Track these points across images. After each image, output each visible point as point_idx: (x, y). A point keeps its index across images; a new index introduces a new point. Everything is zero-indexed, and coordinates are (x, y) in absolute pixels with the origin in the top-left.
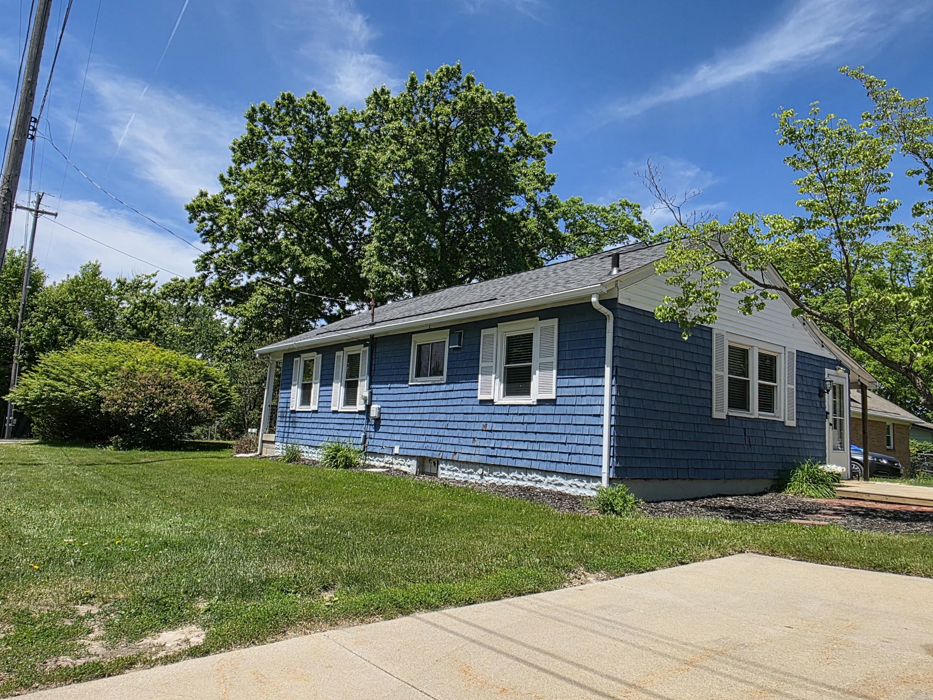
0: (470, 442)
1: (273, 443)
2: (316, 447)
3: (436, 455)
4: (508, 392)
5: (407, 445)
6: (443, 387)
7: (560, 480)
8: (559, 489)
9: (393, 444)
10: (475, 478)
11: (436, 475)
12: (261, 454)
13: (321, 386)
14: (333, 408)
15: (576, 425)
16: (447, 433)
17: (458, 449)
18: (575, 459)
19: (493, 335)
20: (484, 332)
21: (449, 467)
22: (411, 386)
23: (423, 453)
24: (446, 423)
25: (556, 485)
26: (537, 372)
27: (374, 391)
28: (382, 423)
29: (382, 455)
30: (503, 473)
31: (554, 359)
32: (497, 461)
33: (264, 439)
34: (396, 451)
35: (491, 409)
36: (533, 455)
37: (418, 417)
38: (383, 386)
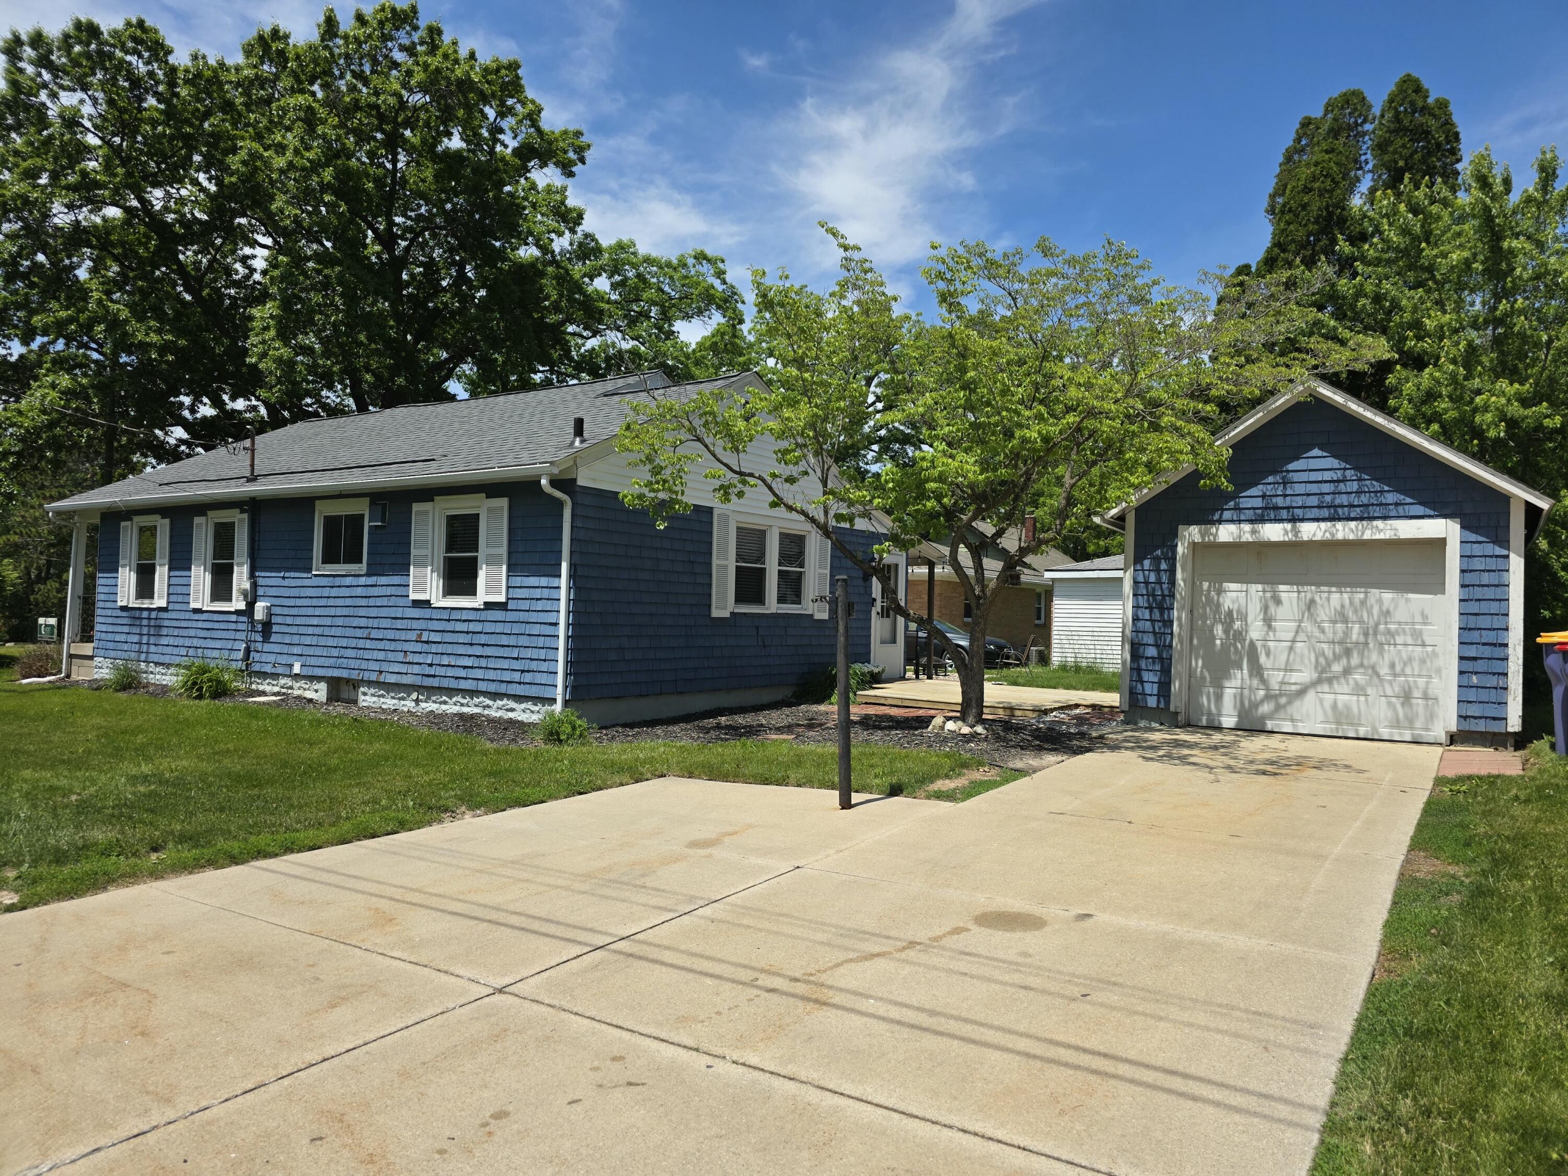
0: (400, 657)
1: (91, 658)
2: (168, 666)
3: (354, 675)
4: (450, 590)
5: (313, 661)
6: (363, 581)
7: (512, 704)
8: (511, 715)
9: (290, 660)
10: (408, 705)
11: (355, 702)
12: (68, 676)
13: (170, 569)
14: (193, 605)
15: (530, 635)
16: (368, 644)
17: (385, 666)
18: (528, 677)
19: (428, 512)
20: (416, 507)
21: (372, 691)
22: (316, 576)
23: (336, 673)
24: (367, 631)
25: (508, 710)
26: (484, 566)
27: (261, 581)
28: (275, 628)
29: (275, 676)
30: (444, 698)
31: (503, 550)
32: (435, 682)
33: (72, 652)
34: (297, 669)
35: (426, 613)
36: (479, 674)
37: (328, 621)
38: (273, 574)
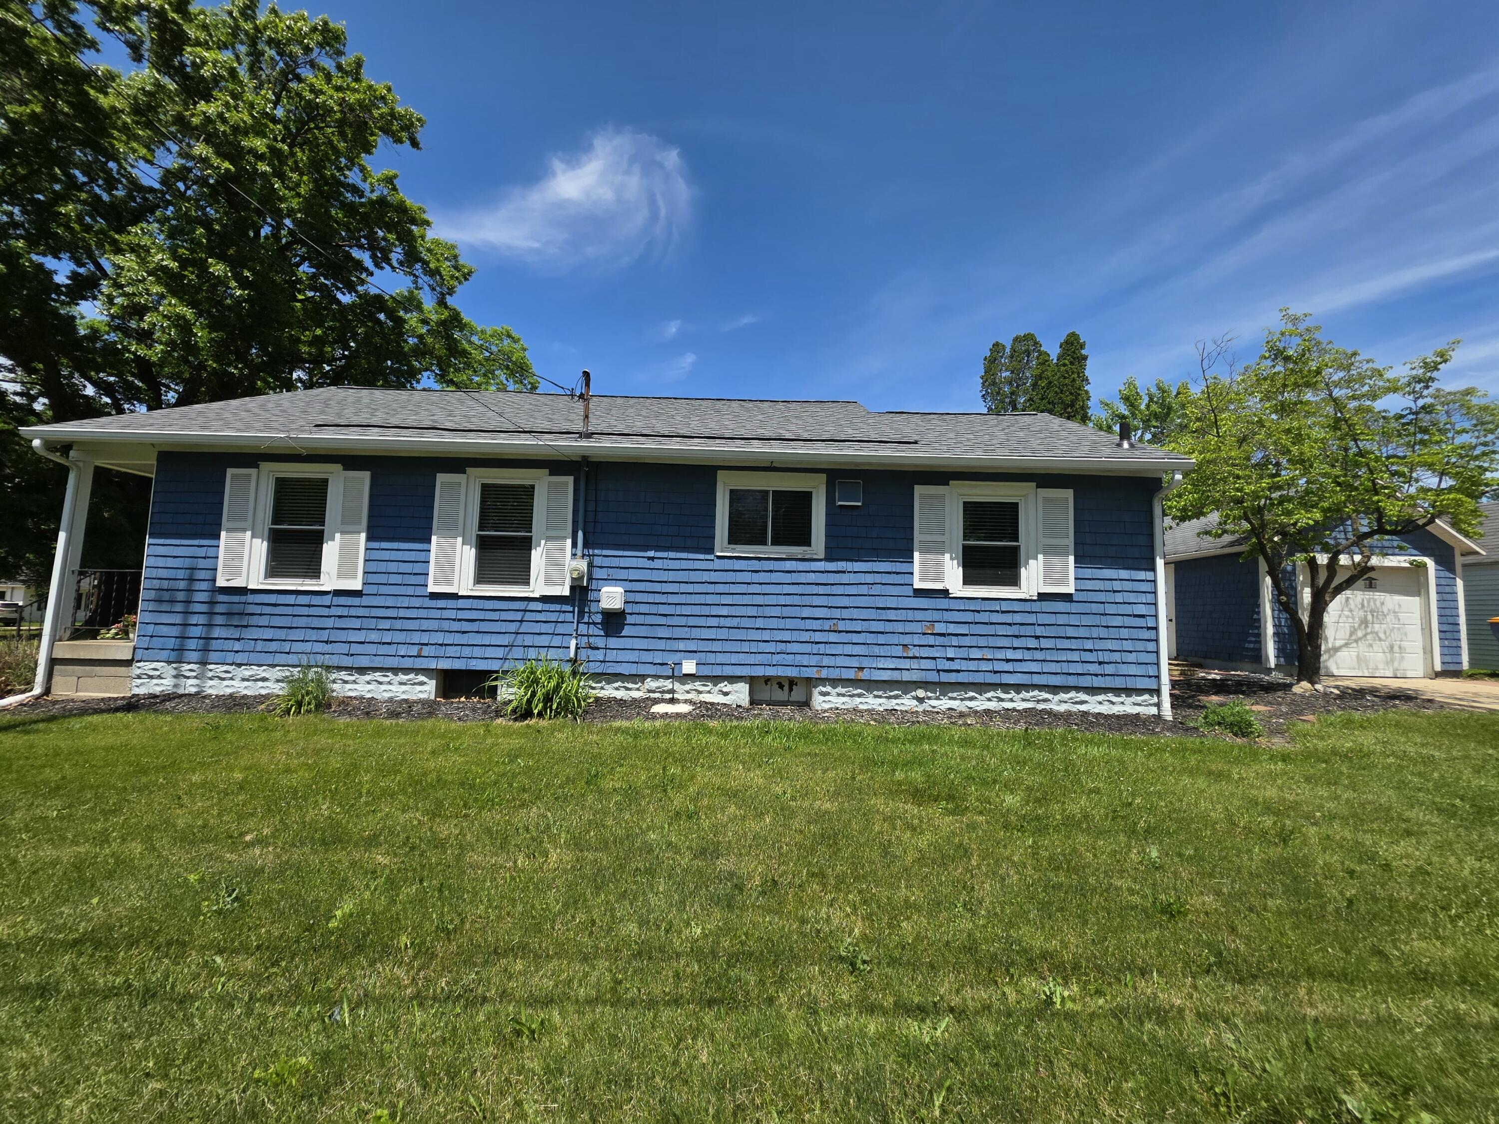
0: (898, 651)
1: (128, 663)
2: (362, 671)
3: (812, 673)
4: (968, 580)
5: (711, 658)
6: (821, 566)
7: (1083, 696)
8: (1083, 708)
9: (676, 657)
10: (907, 703)
11: (806, 704)
12: (47, 691)
13: (369, 539)
14: (432, 588)
15: (1107, 627)
16: (833, 637)
17: (866, 662)
18: (1109, 669)
19: (941, 497)
20: (921, 490)
21: (840, 690)
22: (719, 557)
23: (759, 672)
24: (832, 622)
25: (1076, 703)
26: (1039, 556)
27: (597, 561)
28: (630, 619)
29: (642, 678)
30: (972, 694)
31: (1070, 541)
32: (952, 678)
33: (58, 654)
34: (689, 667)
35: (943, 603)
36: (1034, 667)
37: (752, 611)
